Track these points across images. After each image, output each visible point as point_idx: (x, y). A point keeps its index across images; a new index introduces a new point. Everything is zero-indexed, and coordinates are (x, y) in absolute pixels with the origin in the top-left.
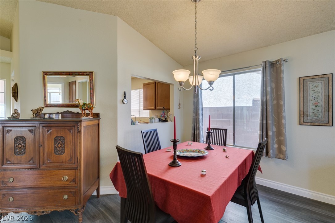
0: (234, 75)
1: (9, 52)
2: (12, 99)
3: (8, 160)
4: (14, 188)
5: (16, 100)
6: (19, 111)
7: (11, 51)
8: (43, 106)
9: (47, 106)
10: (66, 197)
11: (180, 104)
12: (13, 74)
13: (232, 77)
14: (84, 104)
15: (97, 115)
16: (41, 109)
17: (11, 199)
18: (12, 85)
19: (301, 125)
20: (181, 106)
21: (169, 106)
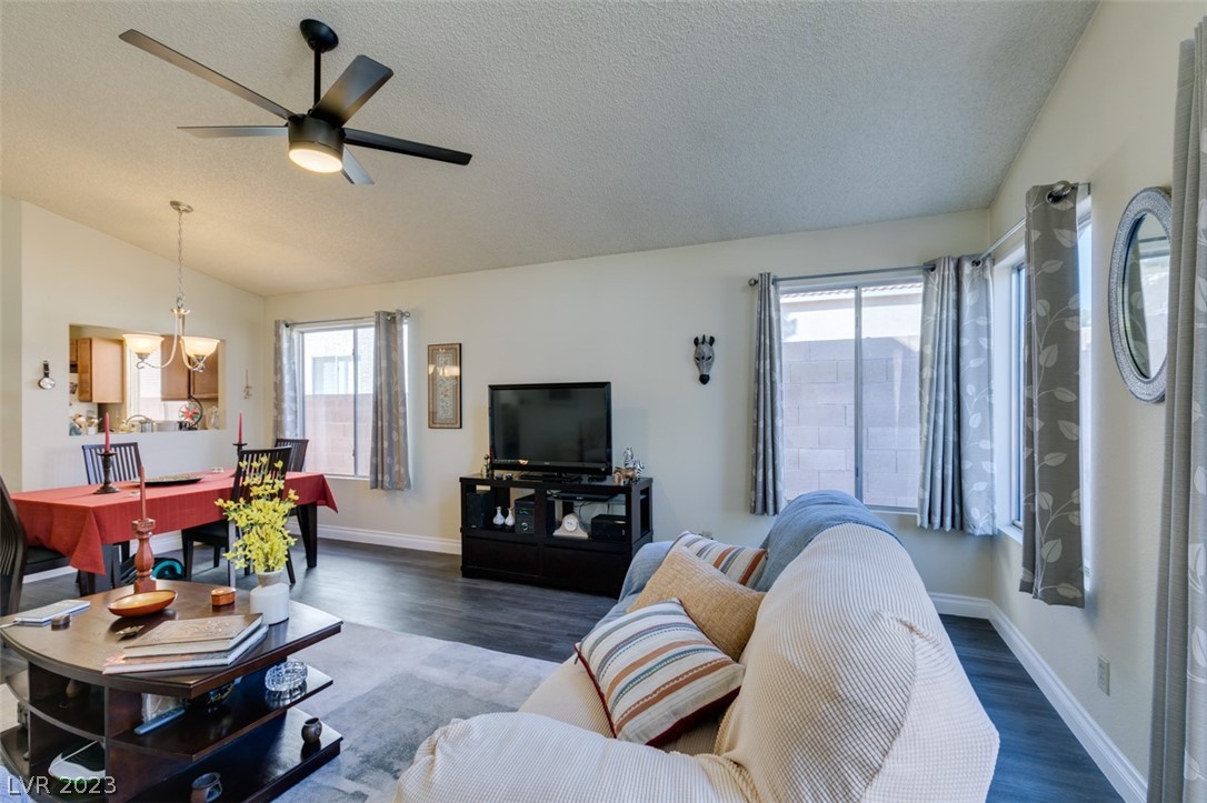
0: (355, 328)
11: (247, 387)
13: (352, 331)
19: (430, 427)
20: (251, 391)
21: (216, 391)
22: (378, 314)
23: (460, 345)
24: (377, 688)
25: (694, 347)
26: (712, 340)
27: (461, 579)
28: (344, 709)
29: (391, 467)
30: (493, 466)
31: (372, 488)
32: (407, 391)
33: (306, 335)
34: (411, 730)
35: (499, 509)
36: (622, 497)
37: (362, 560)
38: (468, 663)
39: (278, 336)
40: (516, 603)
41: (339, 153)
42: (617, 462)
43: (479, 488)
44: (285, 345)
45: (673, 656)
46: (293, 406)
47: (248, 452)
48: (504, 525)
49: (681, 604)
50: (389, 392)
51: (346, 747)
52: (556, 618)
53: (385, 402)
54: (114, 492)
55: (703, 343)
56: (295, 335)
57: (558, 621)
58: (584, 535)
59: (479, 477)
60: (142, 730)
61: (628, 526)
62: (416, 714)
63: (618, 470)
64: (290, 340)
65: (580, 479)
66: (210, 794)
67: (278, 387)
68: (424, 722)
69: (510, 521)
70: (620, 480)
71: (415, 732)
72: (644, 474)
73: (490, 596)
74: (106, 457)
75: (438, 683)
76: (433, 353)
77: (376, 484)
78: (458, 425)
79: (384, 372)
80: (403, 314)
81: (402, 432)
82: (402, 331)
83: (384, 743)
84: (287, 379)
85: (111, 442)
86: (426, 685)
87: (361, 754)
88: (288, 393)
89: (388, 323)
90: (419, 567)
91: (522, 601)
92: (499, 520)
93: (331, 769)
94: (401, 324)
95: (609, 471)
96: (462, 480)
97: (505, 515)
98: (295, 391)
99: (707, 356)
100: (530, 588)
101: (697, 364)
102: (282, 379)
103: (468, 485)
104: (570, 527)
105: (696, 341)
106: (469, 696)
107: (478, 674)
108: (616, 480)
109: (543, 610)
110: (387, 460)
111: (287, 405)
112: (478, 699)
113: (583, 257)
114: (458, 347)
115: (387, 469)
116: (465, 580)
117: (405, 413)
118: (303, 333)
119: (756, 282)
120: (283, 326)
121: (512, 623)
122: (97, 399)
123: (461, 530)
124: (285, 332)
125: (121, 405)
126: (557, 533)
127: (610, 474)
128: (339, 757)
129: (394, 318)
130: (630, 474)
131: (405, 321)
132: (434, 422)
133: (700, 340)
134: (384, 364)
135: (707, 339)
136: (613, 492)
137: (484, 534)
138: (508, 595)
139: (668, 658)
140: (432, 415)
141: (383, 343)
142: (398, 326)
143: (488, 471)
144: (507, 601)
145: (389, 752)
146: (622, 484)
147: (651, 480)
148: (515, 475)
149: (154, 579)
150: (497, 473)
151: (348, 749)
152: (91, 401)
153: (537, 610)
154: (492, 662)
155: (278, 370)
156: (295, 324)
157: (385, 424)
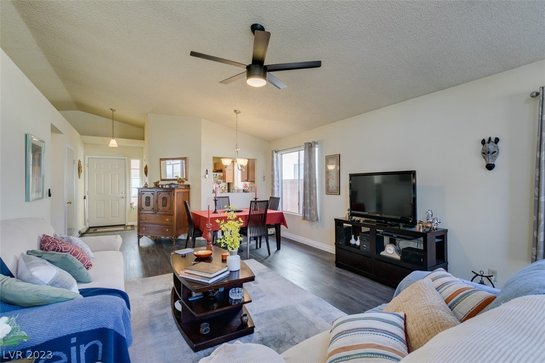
0: (299, 151)
1: (142, 141)
2: (144, 175)
3: (143, 209)
4: (145, 223)
5: (147, 176)
6: (148, 184)
7: (144, 140)
8: (160, 180)
9: (162, 180)
10: (167, 230)
11: (264, 177)
12: (145, 156)
13: (297, 152)
14: (180, 179)
15: (189, 186)
16: (158, 182)
17: (144, 229)
18: (144, 167)
19: (326, 194)
20: (265, 178)
21: (254, 178)
22: (305, 144)
23: (339, 155)
24: (279, 309)
25: (481, 146)
26: (497, 140)
27: (335, 267)
28: (264, 314)
29: (310, 211)
30: (352, 215)
31: (303, 220)
32: (317, 177)
33: (283, 155)
34: (284, 333)
35: (353, 236)
36: (422, 239)
37: (297, 250)
38: (321, 310)
39: (273, 156)
40: (357, 286)
41: (264, 77)
42: (420, 217)
43: (344, 224)
44: (275, 160)
45: (367, 353)
46: (278, 184)
47: (258, 202)
48: (355, 244)
49: (405, 319)
50: (310, 178)
51: (258, 331)
52: (376, 300)
53: (308, 182)
54: (217, 213)
55: (489, 142)
56: (279, 155)
57: (376, 302)
58: (398, 257)
59: (345, 219)
60: (190, 299)
61: (425, 257)
62: (289, 327)
63: (421, 222)
64: (277, 157)
65: (398, 225)
66: (205, 331)
67: (273, 176)
68: (290, 332)
69: (358, 243)
70: (420, 228)
71: (285, 335)
72: (441, 226)
73: (345, 279)
74: (216, 201)
75: (304, 315)
76: (328, 159)
77: (304, 218)
78: (338, 193)
79: (308, 169)
80: (315, 143)
81: (314, 195)
82: (315, 151)
83: (271, 335)
84: (276, 173)
85: (217, 196)
86: (299, 314)
87: (261, 336)
88: (276, 179)
89: (309, 147)
90: (318, 258)
91: (360, 286)
92: (353, 241)
93: (249, 338)
94: (315, 147)
95: (414, 223)
96: (335, 219)
97: (356, 239)
98: (279, 178)
99: (492, 151)
100: (367, 279)
101: (484, 157)
102: (274, 173)
103: (339, 223)
104: (390, 251)
105: (483, 142)
106: (315, 327)
107: (323, 317)
108: (418, 228)
109: (370, 294)
110: (309, 208)
111: (276, 183)
112: (318, 330)
113: (403, 101)
114: (338, 156)
115: (309, 213)
116: (337, 268)
117: (316, 187)
118: (282, 154)
119: (538, 94)
120: (274, 152)
121: (350, 296)
122: (227, 181)
123: (335, 244)
124: (275, 154)
125: (233, 183)
126: (382, 253)
127: (416, 224)
128: (253, 334)
129: (312, 145)
130: (429, 225)
131: (317, 146)
132: (329, 192)
133: (487, 140)
134: (308, 165)
135: (493, 140)
136: (416, 235)
137: (346, 247)
138: (355, 281)
139: (363, 354)
140: (327, 188)
141: (307, 156)
142: (313, 148)
143: (349, 216)
144: (352, 284)
145: (271, 340)
146: (421, 231)
147: (446, 231)
148: (362, 220)
149: (212, 245)
150: (354, 218)
151: (258, 332)
152: (225, 182)
153: (366, 292)
154: (332, 313)
155: (273, 170)
156: (278, 151)
157: (308, 192)
